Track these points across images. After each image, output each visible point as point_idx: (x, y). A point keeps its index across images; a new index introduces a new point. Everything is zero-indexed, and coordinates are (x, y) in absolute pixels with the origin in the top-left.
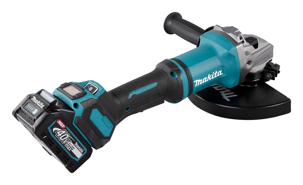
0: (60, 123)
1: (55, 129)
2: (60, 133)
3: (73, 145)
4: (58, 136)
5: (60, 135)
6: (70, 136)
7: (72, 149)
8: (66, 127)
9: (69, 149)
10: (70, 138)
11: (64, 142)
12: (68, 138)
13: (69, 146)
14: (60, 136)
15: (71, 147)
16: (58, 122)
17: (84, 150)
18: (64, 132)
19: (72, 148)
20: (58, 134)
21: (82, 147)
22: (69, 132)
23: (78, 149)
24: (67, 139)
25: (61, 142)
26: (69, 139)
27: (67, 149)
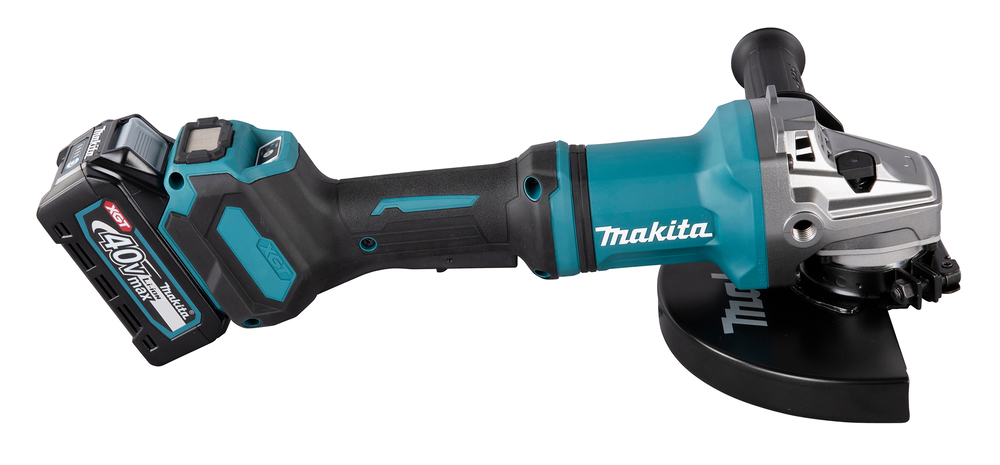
0: (113, 210)
1: (97, 225)
2: (115, 241)
3: (154, 286)
4: (107, 245)
5: (116, 248)
6: (145, 260)
7: (153, 299)
8: (133, 230)
9: (144, 294)
10: (145, 263)
11: (125, 270)
12: (139, 262)
13: (143, 286)
14: (115, 251)
15: (148, 292)
16: (108, 208)
17: (192, 312)
18: (127, 242)
19: (150, 295)
20: (107, 242)
21: (183, 302)
22: (141, 246)
23: (172, 304)
24: (137, 265)
25: (116, 267)
26: (143, 267)
27: (136, 294)
